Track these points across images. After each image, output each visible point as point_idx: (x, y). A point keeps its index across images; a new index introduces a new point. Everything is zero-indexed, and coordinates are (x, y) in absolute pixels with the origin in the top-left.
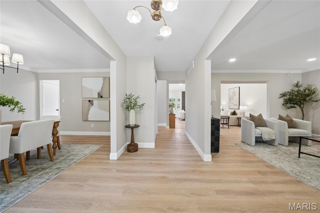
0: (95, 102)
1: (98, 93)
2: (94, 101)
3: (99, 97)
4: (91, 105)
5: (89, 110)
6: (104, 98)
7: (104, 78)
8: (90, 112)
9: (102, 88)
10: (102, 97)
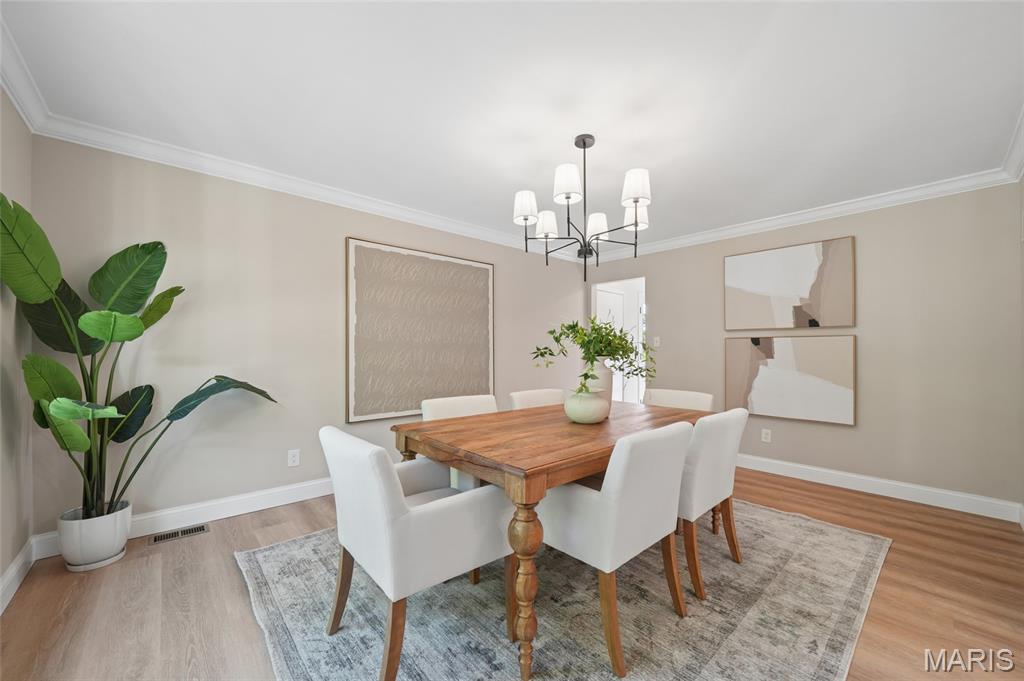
0: (779, 345)
1: (795, 307)
2: (775, 339)
3: (798, 325)
4: (763, 355)
5: (754, 374)
6: (825, 327)
7: (827, 243)
8: (757, 383)
9: (816, 288)
10: (814, 324)
